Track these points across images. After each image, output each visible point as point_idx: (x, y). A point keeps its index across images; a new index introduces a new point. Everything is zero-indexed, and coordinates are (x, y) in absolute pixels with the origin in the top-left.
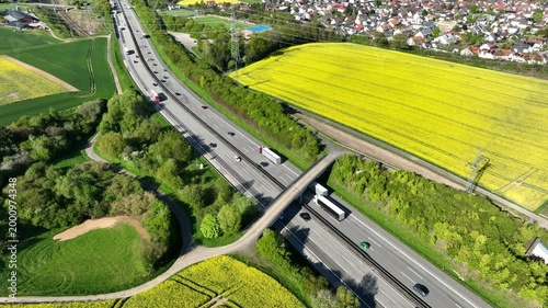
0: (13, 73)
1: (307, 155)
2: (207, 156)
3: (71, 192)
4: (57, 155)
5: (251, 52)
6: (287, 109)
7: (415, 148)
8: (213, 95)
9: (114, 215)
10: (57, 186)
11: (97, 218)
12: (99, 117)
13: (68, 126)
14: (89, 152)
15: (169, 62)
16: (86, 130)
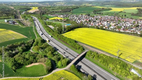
0: (12, 34)
1: (81, 51)
2: (58, 51)
3: (29, 57)
4: (24, 51)
5: (67, 30)
6: (76, 42)
7: (105, 50)
8: (59, 39)
9: (38, 62)
10: (26, 56)
11: (34, 63)
12: (33, 43)
13: (26, 45)
14: (31, 50)
15: (48, 32)
16: (30, 46)
